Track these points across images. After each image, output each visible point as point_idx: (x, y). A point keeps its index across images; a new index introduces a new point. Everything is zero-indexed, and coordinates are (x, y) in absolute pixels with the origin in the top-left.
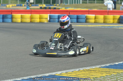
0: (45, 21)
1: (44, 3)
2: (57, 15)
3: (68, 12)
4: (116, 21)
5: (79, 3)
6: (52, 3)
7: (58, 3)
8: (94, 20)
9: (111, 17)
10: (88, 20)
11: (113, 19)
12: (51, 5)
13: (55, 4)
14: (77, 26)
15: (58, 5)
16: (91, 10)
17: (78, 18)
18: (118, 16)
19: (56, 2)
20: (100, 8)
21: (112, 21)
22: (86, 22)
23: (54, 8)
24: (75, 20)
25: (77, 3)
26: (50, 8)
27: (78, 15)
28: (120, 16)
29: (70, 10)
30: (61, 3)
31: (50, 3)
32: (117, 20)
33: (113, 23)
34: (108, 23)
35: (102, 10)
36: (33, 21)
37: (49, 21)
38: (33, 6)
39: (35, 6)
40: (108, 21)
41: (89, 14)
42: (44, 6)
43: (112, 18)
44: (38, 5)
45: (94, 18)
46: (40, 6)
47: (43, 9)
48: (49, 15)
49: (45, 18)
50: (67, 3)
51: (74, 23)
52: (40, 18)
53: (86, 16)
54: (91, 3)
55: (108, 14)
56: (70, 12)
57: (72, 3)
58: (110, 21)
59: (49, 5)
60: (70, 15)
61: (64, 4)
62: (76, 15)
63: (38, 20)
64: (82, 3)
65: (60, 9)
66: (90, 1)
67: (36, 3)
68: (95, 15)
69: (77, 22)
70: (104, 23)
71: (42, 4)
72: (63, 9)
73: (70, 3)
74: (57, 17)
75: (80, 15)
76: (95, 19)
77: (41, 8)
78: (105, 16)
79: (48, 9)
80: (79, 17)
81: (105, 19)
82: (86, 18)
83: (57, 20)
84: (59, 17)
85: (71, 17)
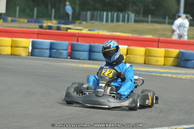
0: (23, 53)
1: (55, 18)
2: (50, 41)
3: (75, 36)
4: (171, 61)
5: (128, 22)
6: (72, 19)
7: (86, 20)
11: (165, 57)
15: (85, 23)
17: (91, 51)
18: (175, 52)
21: (161, 61)
24: (86, 54)
25: (124, 22)
27: (92, 44)
28: (180, 52)
29: (78, 33)
32: (172, 59)
33: (164, 65)
34: (154, 65)
37: (32, 54)
40: (153, 60)
43: (163, 56)
48: (31, 40)
49: (23, 47)
51: (83, 60)
52: (11, 47)
55: (158, 47)
56: (78, 36)
58: (157, 61)
60: (78, 43)
61: (98, 22)
62: (88, 44)
65: (69, 31)
68: (129, 46)
69: (90, 59)
70: (145, 63)
74: (48, 47)
75: (96, 44)
76: (127, 54)
77: (41, 27)
80: (94, 49)
81: (147, 55)
83: (48, 52)
84: (52, 47)
85: (77, 48)
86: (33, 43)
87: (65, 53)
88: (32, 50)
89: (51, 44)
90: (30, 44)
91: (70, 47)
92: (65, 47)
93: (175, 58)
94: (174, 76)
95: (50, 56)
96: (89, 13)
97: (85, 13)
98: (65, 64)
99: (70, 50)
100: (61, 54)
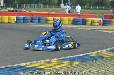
0: (13, 22)
1: (12, 7)
2: (23, 16)
3: (32, 14)
4: (70, 22)
5: (41, 7)
6: (18, 7)
7: (23, 7)
8: (53, 21)
9: (66, 19)
10: (47, 21)
11: (68, 21)
12: (17, 9)
13: (21, 8)
14: (39, 26)
15: (23, 8)
16: (50, 13)
17: (39, 19)
18: (72, 18)
19: (22, 6)
20: (57, 12)
22: (46, 23)
23: (20, 11)
24: (37, 21)
25: (39, 7)
26: (16, 11)
27: (40, 17)
28: (74, 19)
29: (33, 13)
30: (26, 7)
31: (17, 7)
32: (71, 21)
33: (68, 24)
34: (64, 24)
35: (59, 13)
36: (3, 22)
37: (16, 22)
38: (3, 9)
39: (4, 9)
40: (64, 22)
41: (48, 16)
42: (12, 9)
44: (7, 8)
45: (53, 20)
46: (8, 9)
47: (11, 11)
48: (16, 16)
49: (13, 19)
50: (30, 7)
51: (36, 23)
52: (8, 19)
53: (46, 18)
54: (50, 7)
55: (64, 17)
57: (35, 7)
58: (65, 22)
59: (16, 8)
60: (33, 17)
61: (28, 8)
62: (38, 17)
63: (7, 21)
64: (43, 7)
65: (25, 12)
66: (49, 6)
67: (5, 7)
68: (54, 17)
69: (39, 23)
71: (10, 8)
72: (28, 12)
73: (33, 7)
74: (22, 19)
75: (41, 17)
77: (9, 11)
78: (62, 18)
79: (15, 12)
80: (41, 19)
81: (61, 20)
82: (46, 19)
83: (22, 21)
84: (24, 19)
85: (34, 19)
86: (17, 18)
87: (29, 21)
88: (16, 20)
89: (24, 18)
90: (16, 18)
91: (31, 18)
92: (29, 19)
93: (72, 21)
94: (77, 28)
95: (24, 22)
96: (24, 5)
97: (23, 5)
98: (32, 25)
99: (31, 20)
100: (28, 21)
